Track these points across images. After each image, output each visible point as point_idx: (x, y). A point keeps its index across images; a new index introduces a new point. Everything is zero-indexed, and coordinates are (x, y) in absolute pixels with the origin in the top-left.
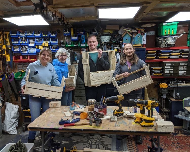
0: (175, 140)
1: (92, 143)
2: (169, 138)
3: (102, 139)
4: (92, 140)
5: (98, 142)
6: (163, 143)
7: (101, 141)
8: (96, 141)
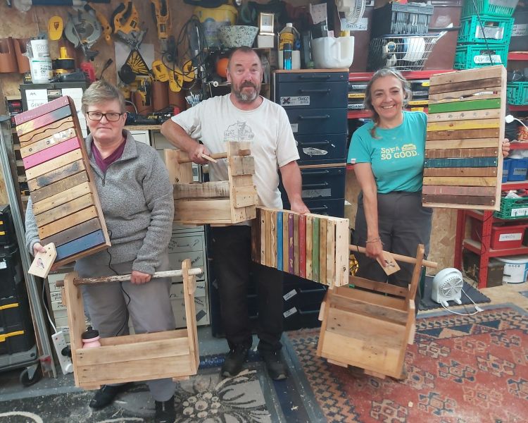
0: (441, 352)
1: (196, 412)
2: (425, 349)
3: (228, 388)
4: (194, 399)
5: (218, 405)
6: (415, 370)
7: (225, 397)
8: (210, 402)
